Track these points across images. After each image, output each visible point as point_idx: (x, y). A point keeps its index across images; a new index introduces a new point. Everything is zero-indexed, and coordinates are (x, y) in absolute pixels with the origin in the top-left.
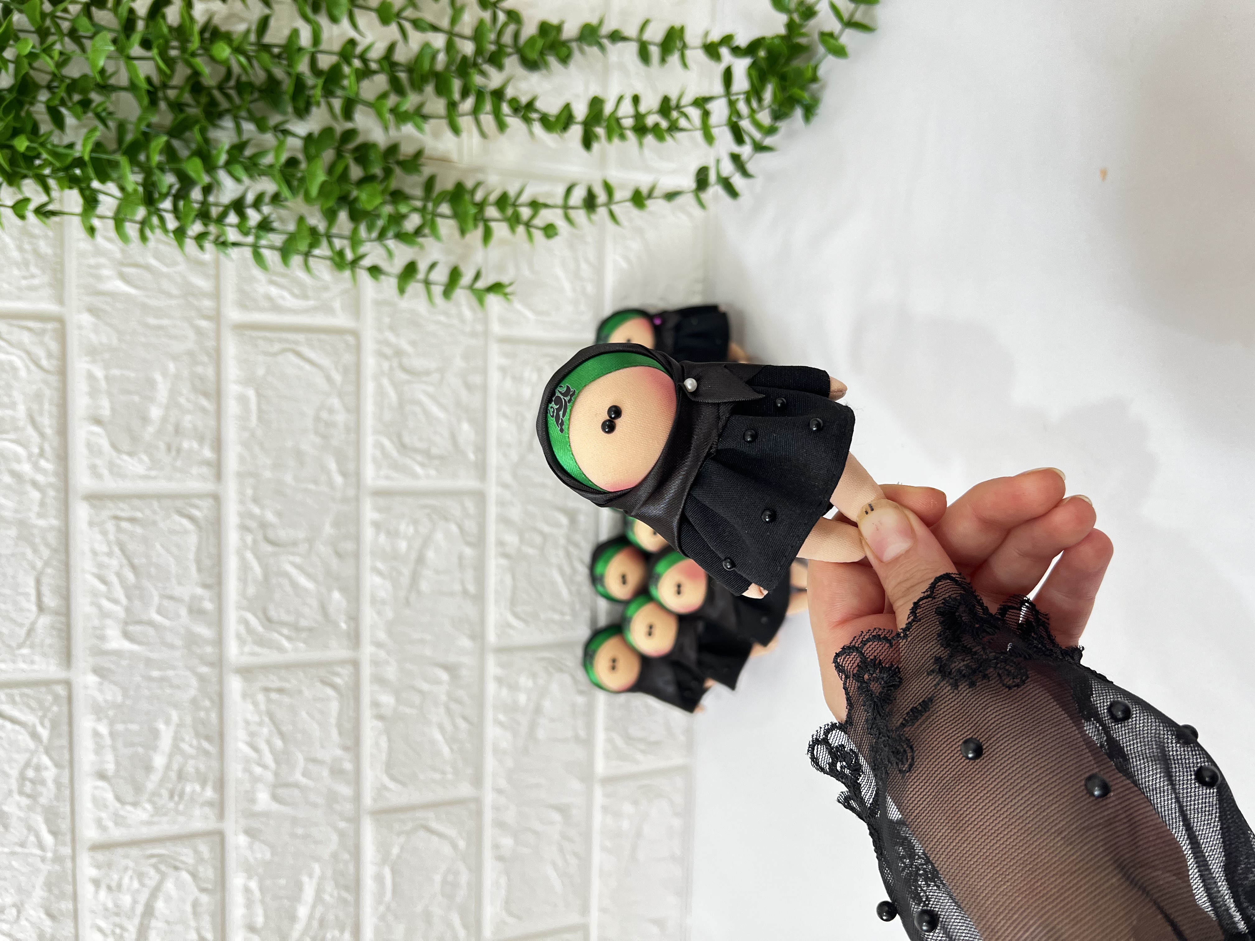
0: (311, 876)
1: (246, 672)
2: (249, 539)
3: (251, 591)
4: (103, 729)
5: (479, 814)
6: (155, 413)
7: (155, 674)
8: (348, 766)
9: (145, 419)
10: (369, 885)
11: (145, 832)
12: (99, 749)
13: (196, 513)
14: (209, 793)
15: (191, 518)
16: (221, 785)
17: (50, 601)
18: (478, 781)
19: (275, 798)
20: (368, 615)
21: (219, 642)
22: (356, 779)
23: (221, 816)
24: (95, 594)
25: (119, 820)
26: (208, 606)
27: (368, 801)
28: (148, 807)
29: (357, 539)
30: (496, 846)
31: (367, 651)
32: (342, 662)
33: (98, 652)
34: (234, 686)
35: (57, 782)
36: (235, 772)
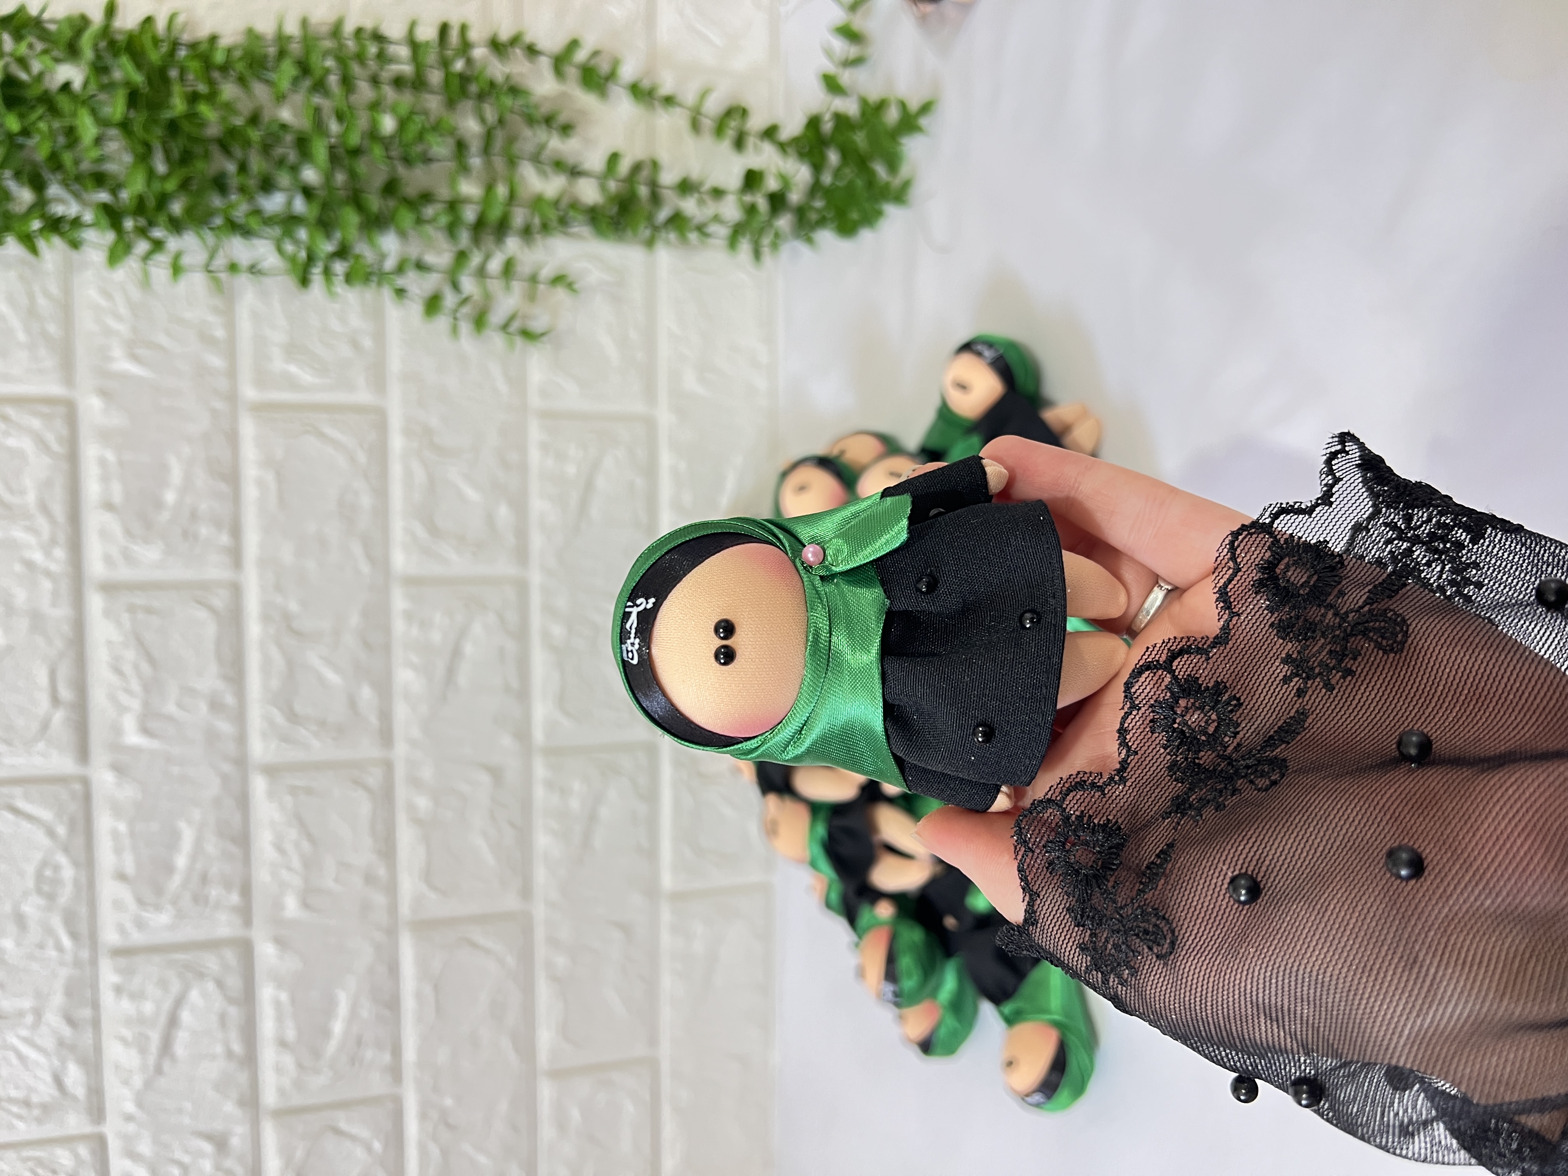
0: (344, 988)
1: (271, 771)
2: (273, 632)
3: (275, 683)
5: (527, 930)
6: (170, 497)
7: (176, 770)
8: (382, 873)
10: (408, 1001)
11: (167, 937)
12: (118, 851)
13: (215, 602)
14: (235, 898)
15: (212, 609)
17: (66, 693)
18: (526, 892)
19: (305, 905)
22: (391, 889)
23: (247, 922)
24: (111, 689)
27: (405, 911)
28: (171, 910)
29: (387, 629)
30: (550, 966)
31: (401, 750)
32: (372, 762)
33: (116, 747)
34: (259, 785)
35: (76, 882)
36: (262, 876)
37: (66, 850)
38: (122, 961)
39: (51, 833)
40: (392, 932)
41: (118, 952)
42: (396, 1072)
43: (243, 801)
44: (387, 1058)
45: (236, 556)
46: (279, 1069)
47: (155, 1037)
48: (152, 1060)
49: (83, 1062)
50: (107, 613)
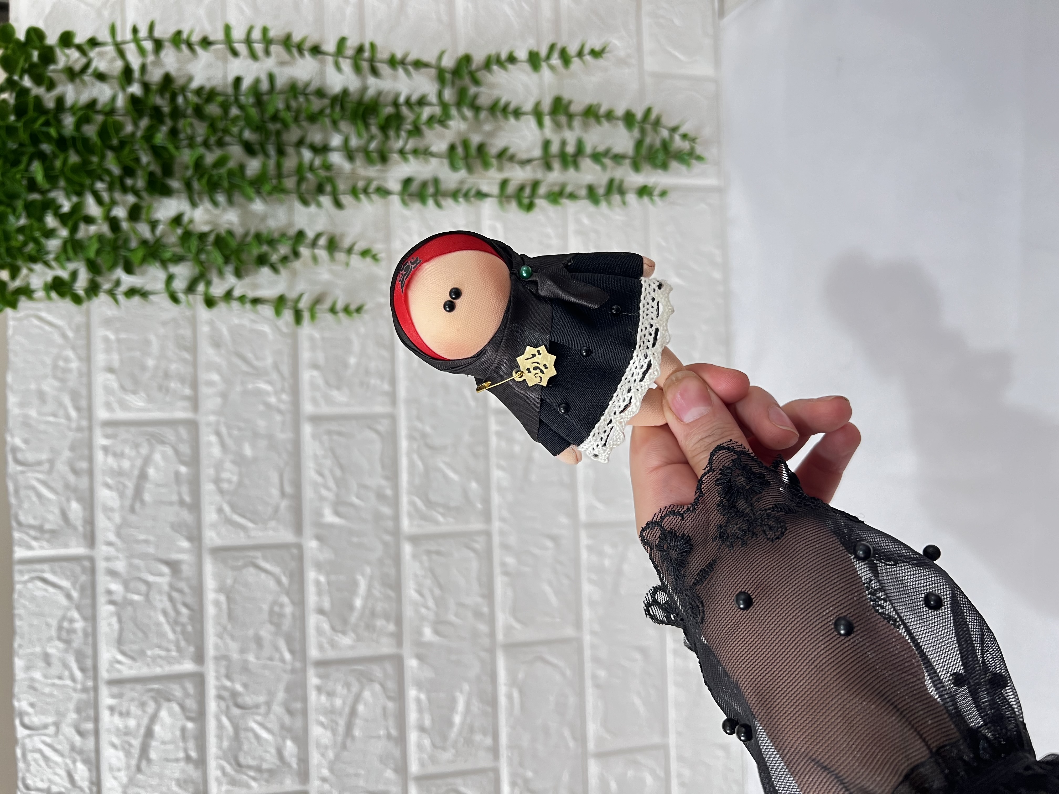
0: (461, 691)
1: (415, 539)
2: (415, 446)
3: (417, 481)
4: (322, 579)
5: (580, 651)
6: (352, 361)
7: (355, 540)
8: (485, 610)
9: (345, 365)
10: (503, 701)
11: (350, 654)
12: (319, 593)
13: (380, 428)
14: (391, 627)
15: (377, 432)
16: (399, 621)
17: (288, 489)
18: (578, 624)
19: (436, 632)
20: (496, 499)
21: (396, 518)
22: (491, 621)
23: (400, 644)
24: (316, 485)
25: (333, 644)
26: (389, 492)
27: (500, 637)
28: (353, 635)
29: (486, 444)
30: (594, 677)
31: (496, 525)
32: (479, 533)
33: (319, 525)
34: (407, 549)
35: (293, 616)
36: (408, 612)
37: (288, 594)
38: (322, 670)
39: (279, 582)
40: (492, 651)
41: (320, 664)
42: (495, 751)
43: (397, 560)
44: (489, 741)
45: (393, 397)
46: (420, 747)
47: (342, 722)
48: (340, 739)
49: (295, 740)
50: (315, 436)
